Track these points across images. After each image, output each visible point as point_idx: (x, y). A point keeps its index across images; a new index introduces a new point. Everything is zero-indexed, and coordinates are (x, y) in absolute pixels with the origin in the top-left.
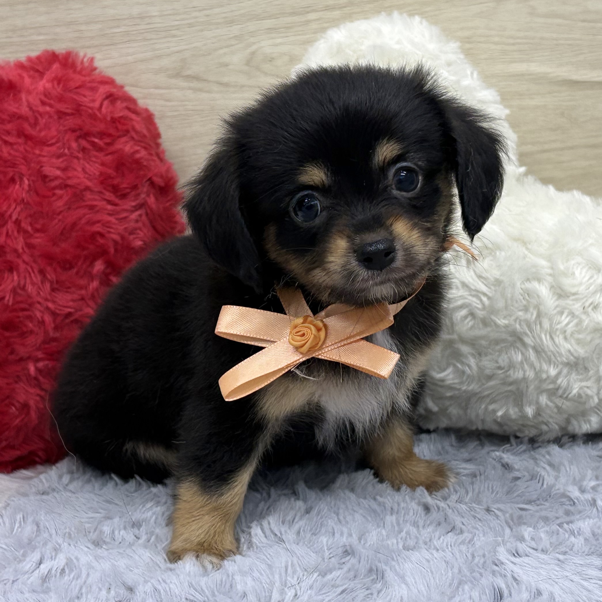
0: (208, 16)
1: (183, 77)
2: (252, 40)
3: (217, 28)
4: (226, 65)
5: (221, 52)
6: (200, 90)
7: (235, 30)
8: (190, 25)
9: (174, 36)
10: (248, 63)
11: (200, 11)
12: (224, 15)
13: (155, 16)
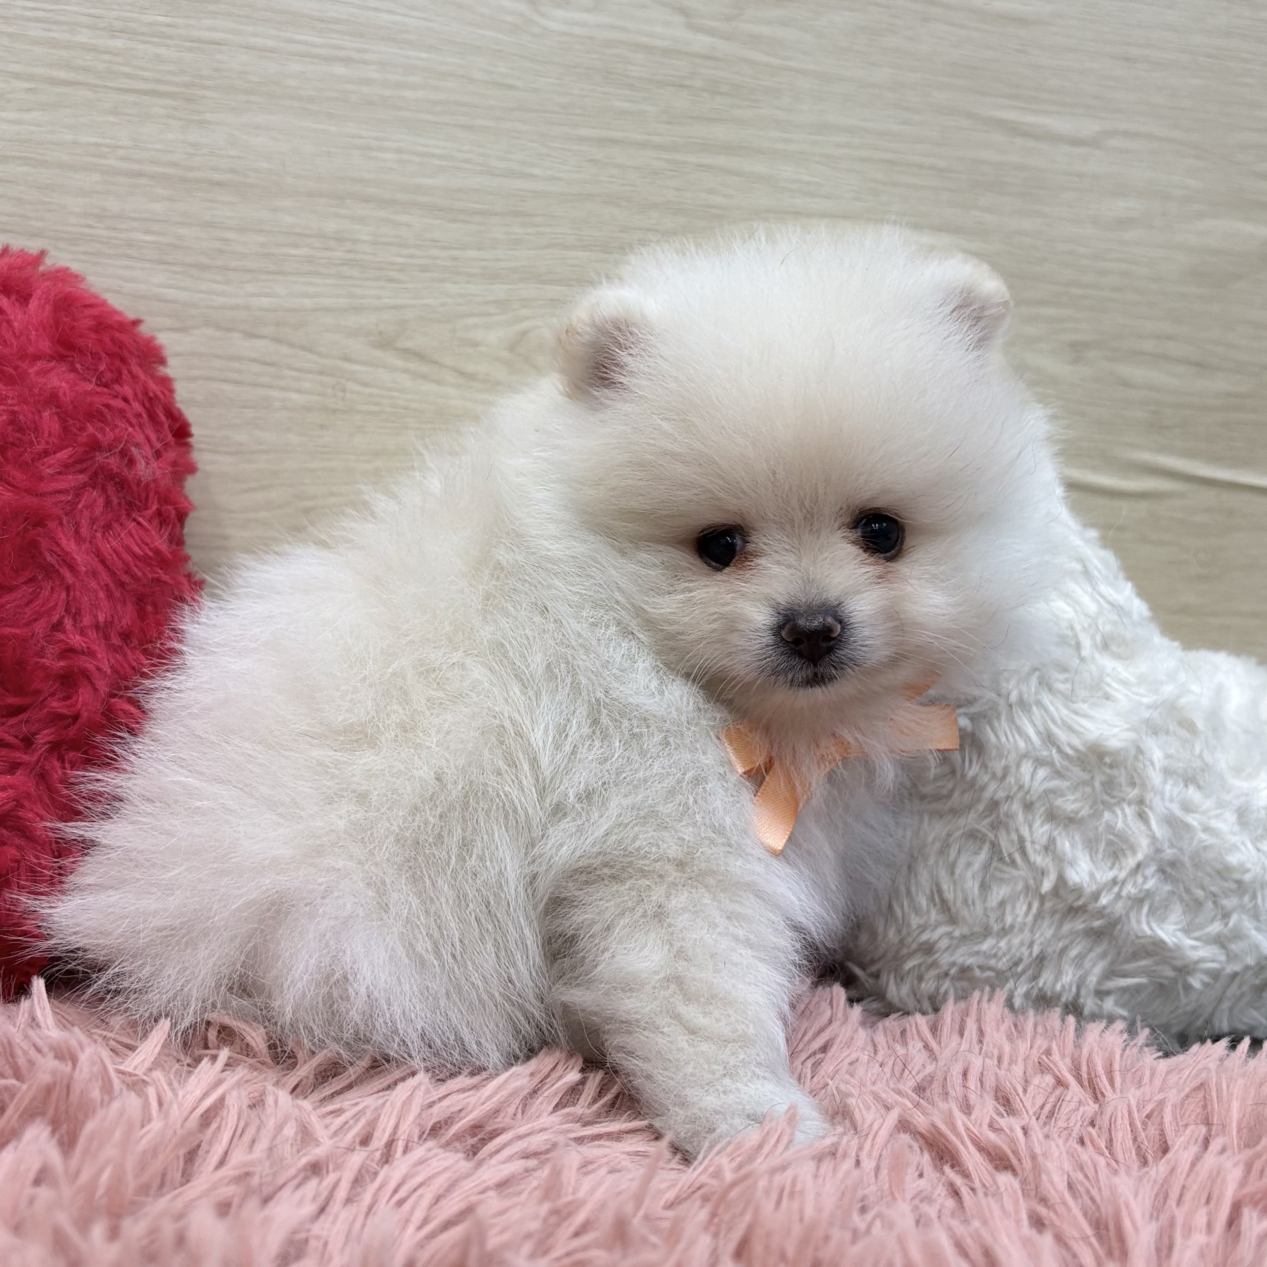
0: (455, 259)
1: (396, 349)
2: (524, 312)
3: (468, 282)
4: (476, 345)
5: (470, 321)
6: (424, 377)
7: (499, 290)
8: (424, 269)
9: (391, 280)
10: (512, 348)
11: (444, 248)
12: (484, 263)
13: (364, 242)
